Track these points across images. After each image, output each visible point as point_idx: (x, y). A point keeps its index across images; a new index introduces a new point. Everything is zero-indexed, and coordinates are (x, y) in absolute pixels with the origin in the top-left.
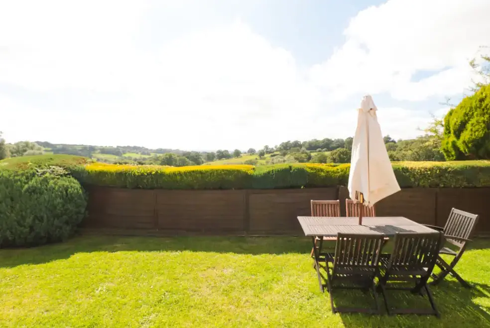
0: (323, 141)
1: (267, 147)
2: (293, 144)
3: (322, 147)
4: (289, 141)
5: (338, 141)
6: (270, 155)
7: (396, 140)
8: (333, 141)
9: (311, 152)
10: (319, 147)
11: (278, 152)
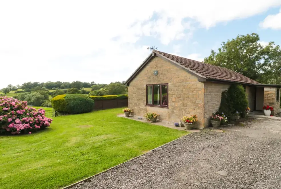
0: (56, 83)
1: (10, 86)
2: (33, 84)
3: (56, 87)
4: (30, 82)
5: (66, 83)
6: (14, 92)
7: (97, 84)
8: (62, 83)
9: (49, 90)
10: (54, 87)
11: (21, 90)
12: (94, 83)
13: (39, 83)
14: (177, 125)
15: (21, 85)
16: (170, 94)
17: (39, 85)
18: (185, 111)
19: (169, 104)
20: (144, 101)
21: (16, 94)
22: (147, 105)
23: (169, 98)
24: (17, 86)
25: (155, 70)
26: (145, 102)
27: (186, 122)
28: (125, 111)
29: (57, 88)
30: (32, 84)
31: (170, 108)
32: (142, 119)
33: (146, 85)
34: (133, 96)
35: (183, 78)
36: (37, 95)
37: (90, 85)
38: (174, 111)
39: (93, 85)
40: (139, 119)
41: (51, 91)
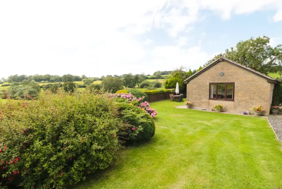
0: (45, 76)
4: (17, 75)
5: (55, 76)
9: (38, 83)
10: (42, 80)
11: (7, 83)
12: (85, 76)
13: (26, 76)
14: (245, 114)
15: (6, 78)
16: (236, 91)
17: (26, 79)
18: (252, 103)
19: (235, 98)
20: (207, 95)
21: (3, 87)
22: (210, 98)
23: (235, 93)
24: (2, 79)
25: (220, 71)
26: (208, 97)
27: (257, 111)
28: (188, 104)
29: (46, 82)
30: (19, 77)
31: (236, 101)
32: (205, 110)
33: (210, 83)
34: (193, 91)
35: (251, 79)
36: (29, 89)
37: (81, 78)
38: (240, 103)
39: (84, 78)
40: (203, 110)
41: (41, 84)
